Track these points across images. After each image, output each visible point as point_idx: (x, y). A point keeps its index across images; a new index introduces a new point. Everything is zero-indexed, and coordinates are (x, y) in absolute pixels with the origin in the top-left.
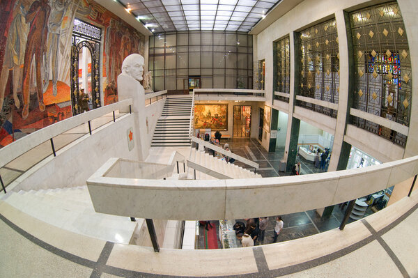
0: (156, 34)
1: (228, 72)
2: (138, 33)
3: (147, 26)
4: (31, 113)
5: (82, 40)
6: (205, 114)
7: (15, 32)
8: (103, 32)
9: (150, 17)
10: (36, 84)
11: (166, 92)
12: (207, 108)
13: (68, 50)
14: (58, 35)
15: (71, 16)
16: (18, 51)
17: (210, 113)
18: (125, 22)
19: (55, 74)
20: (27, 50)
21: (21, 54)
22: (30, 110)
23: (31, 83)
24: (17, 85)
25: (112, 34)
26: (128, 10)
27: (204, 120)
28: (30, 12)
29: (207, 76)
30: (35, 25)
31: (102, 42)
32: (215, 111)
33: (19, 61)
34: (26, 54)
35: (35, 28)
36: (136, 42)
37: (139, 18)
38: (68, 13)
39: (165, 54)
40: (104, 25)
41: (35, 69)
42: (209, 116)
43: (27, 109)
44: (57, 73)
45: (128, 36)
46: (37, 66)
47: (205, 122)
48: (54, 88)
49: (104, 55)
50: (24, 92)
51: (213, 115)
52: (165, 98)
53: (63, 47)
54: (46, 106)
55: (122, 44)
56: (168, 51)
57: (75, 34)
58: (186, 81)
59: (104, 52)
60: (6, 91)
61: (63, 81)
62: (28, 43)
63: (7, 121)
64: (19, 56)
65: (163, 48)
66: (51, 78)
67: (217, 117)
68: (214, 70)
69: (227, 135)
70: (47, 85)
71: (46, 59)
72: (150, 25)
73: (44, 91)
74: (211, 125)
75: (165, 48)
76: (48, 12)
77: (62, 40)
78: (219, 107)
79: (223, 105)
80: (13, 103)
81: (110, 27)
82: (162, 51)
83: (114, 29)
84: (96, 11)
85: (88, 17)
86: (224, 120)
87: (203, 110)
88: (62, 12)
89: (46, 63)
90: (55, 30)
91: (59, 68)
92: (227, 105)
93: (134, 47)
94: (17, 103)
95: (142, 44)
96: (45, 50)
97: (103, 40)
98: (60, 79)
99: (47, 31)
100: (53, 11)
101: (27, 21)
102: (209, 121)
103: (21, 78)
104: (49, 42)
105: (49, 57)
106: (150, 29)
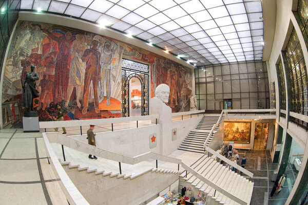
0: (198, 67)
1: (252, 95)
2: (183, 67)
3: (189, 62)
4: (89, 112)
5: (132, 73)
6: (234, 129)
7: (75, 66)
8: (150, 67)
9: (186, 55)
10: (93, 97)
11: (204, 111)
12: (236, 125)
13: (119, 79)
14: (110, 70)
15: (118, 58)
16: (80, 77)
17: (238, 129)
18: (169, 60)
19: (109, 93)
20: (86, 77)
21: (82, 79)
22: (88, 110)
23: (90, 96)
24: (79, 95)
25: (157, 68)
26: (167, 52)
27: (233, 135)
28: (85, 55)
29: (237, 99)
30: (90, 63)
31: (150, 74)
32: (241, 127)
33: (80, 83)
34: (85, 80)
35: (90, 65)
36: (182, 74)
37: (179, 57)
38: (116, 56)
39: (206, 83)
40: (149, 62)
41: (92, 88)
42: (237, 132)
43: (86, 109)
44: (110, 93)
45: (174, 69)
46: (94, 87)
47: (234, 136)
48: (108, 101)
49: (152, 83)
50: (85, 100)
51: (240, 131)
52: (201, 116)
53: (114, 77)
54: (101, 111)
55: (169, 75)
56: (208, 80)
57: (124, 69)
58: (222, 104)
59: (151, 81)
60: (71, 97)
61: (116, 98)
62: (86, 74)
63: (71, 112)
64: (80, 80)
65: (204, 78)
66: (105, 95)
67: (243, 132)
68: (242, 94)
69: (249, 147)
70: (102, 99)
71: (101, 84)
72: (191, 61)
73: (100, 102)
74: (238, 138)
75: (206, 78)
76: (99, 56)
77: (113, 72)
78: (245, 124)
79: (248, 122)
80: (76, 104)
81: (155, 64)
82: (204, 80)
83: (159, 65)
84: (140, 53)
85: (134, 58)
86: (248, 135)
87: (233, 126)
88: (111, 56)
89: (101, 86)
90: (106, 67)
91: (112, 90)
92: (251, 123)
93: (181, 77)
94: (79, 105)
95: (189, 75)
96: (100, 79)
97: (150, 73)
98: (113, 96)
99: (100, 68)
100: (102, 55)
101: (83, 61)
102: (236, 135)
103: (83, 92)
104: (102, 74)
105: (104, 82)
106: (192, 64)
